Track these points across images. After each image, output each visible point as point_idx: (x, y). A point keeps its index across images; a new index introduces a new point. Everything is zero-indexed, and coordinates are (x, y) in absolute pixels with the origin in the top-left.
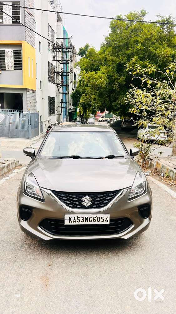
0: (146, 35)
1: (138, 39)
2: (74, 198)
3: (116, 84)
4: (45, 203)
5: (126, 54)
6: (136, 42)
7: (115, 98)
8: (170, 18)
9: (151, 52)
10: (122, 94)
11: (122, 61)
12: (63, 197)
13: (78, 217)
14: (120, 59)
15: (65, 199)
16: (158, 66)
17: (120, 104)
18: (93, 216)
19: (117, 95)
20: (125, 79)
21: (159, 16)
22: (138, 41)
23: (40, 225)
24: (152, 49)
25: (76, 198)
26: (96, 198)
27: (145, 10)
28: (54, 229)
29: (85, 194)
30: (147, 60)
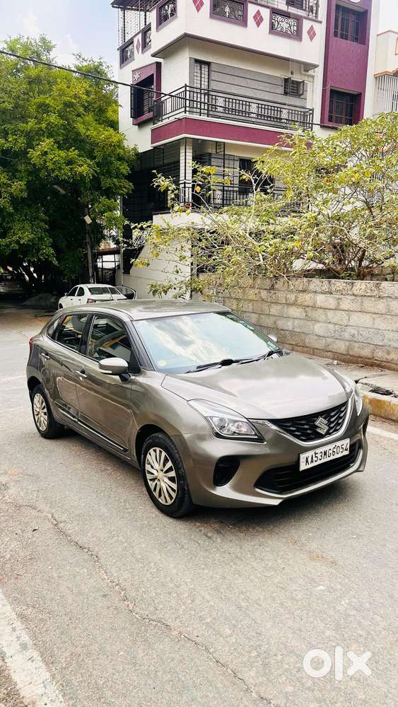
0: (64, 94)
1: (47, 102)
2: (304, 425)
3: (6, 198)
4: (265, 443)
5: (22, 132)
6: (44, 108)
7: (4, 228)
8: (101, 64)
9: (78, 134)
10: (19, 220)
11: (15, 144)
12: (289, 427)
13: (316, 454)
14: (10, 142)
15: (294, 429)
16: (97, 163)
17: (18, 242)
18: (331, 446)
19: (8, 223)
20: (24, 187)
21: (80, 57)
22: (48, 106)
23: (258, 484)
24: (81, 128)
25: (307, 425)
26: (330, 419)
27: (48, 38)
28: (280, 483)
29: (316, 415)
30: (73, 148)
